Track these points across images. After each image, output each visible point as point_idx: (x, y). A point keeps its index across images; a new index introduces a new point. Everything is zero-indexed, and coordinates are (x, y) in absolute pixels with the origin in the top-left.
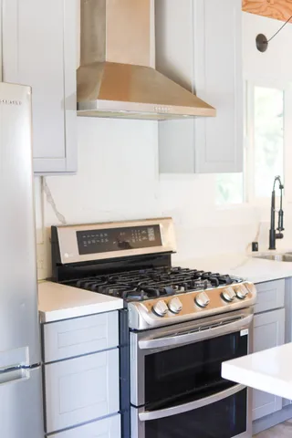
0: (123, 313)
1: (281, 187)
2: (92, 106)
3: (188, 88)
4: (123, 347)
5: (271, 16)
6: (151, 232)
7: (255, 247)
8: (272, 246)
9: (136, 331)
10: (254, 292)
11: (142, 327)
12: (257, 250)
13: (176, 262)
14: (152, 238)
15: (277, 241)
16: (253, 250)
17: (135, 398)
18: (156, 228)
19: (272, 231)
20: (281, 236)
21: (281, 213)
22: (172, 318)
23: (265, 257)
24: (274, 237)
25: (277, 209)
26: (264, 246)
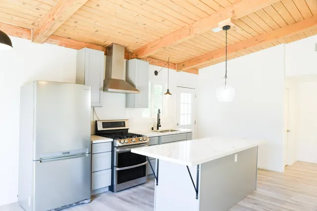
0: (113, 143)
1: (160, 112)
2: (107, 90)
3: (133, 86)
4: (113, 151)
5: (159, 66)
7: (153, 129)
8: (158, 129)
10: (148, 139)
11: (117, 146)
14: (122, 125)
17: (115, 164)
18: (124, 122)
19: (158, 124)
20: (160, 126)
22: (125, 144)
23: (155, 132)
24: (158, 126)
26: (155, 129)
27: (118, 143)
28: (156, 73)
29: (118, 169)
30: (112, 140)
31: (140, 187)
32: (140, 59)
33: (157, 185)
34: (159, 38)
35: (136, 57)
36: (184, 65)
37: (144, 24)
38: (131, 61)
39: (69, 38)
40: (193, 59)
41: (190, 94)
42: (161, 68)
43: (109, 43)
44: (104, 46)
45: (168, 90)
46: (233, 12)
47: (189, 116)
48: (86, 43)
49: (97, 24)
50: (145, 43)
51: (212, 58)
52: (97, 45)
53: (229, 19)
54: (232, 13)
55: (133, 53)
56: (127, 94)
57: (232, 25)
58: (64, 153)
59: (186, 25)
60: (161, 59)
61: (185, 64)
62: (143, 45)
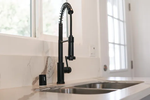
8: (61, 80)
12: (45, 83)
15: (66, 75)
16: (41, 84)
19: (60, 64)
20: (69, 70)
21: (71, 40)
23: (54, 91)
25: (65, 37)
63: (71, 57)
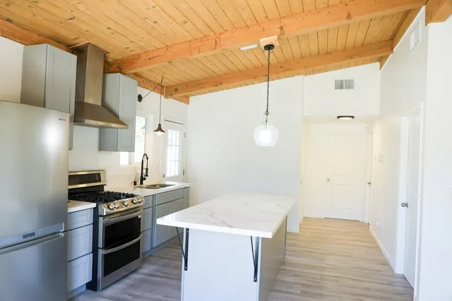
0: (96, 210)
1: (147, 158)
2: (84, 122)
3: (116, 116)
4: (95, 224)
5: (144, 87)
6: (97, 176)
7: (135, 183)
8: (142, 183)
9: (102, 216)
11: (105, 214)
13: (106, 189)
14: (97, 179)
16: (135, 185)
17: (100, 244)
18: (99, 174)
19: (142, 177)
20: (145, 179)
21: (147, 169)
22: (115, 210)
23: (139, 188)
24: (142, 179)
25: (145, 166)
26: (139, 183)
27: (104, 210)
28: (140, 98)
29: (105, 252)
30: (94, 205)
31: (135, 276)
32: (125, 74)
33: (186, 270)
34: (162, 46)
35: (118, 70)
36: (176, 90)
37: (156, 22)
38: (110, 77)
39: (8, 20)
40: (192, 82)
41: (178, 132)
42: (148, 91)
43: (82, 42)
44: (69, 46)
45: (160, 125)
46: (281, 28)
47: (177, 163)
48: (40, 35)
49: (80, 7)
50: (139, 51)
51: (221, 84)
52: (59, 42)
53: (276, 37)
54: (279, 30)
55: (114, 64)
56: (101, 128)
57: (276, 44)
58: (25, 236)
59: (212, 34)
60: (148, 77)
61: (178, 88)
62: (134, 53)
63: (147, 175)
